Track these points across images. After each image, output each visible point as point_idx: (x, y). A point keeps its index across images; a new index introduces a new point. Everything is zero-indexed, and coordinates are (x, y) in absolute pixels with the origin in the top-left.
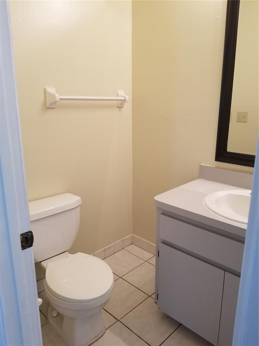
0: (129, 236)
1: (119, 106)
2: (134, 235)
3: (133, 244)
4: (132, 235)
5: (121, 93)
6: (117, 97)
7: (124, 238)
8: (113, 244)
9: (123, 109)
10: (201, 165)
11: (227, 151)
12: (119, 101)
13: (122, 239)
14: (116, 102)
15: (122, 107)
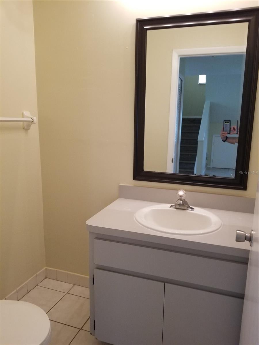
0: (42, 270)
1: (26, 128)
2: (47, 268)
3: (47, 278)
4: (46, 269)
5: (27, 113)
6: (23, 118)
7: (38, 273)
8: (26, 282)
9: (29, 131)
10: (120, 185)
11: (144, 170)
12: (24, 123)
13: (35, 275)
14: (22, 123)
15: (29, 129)
